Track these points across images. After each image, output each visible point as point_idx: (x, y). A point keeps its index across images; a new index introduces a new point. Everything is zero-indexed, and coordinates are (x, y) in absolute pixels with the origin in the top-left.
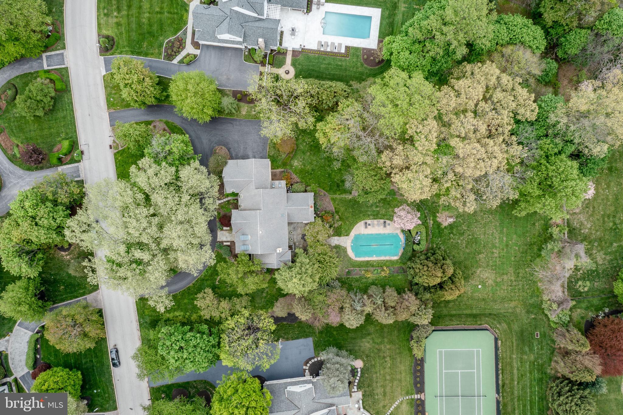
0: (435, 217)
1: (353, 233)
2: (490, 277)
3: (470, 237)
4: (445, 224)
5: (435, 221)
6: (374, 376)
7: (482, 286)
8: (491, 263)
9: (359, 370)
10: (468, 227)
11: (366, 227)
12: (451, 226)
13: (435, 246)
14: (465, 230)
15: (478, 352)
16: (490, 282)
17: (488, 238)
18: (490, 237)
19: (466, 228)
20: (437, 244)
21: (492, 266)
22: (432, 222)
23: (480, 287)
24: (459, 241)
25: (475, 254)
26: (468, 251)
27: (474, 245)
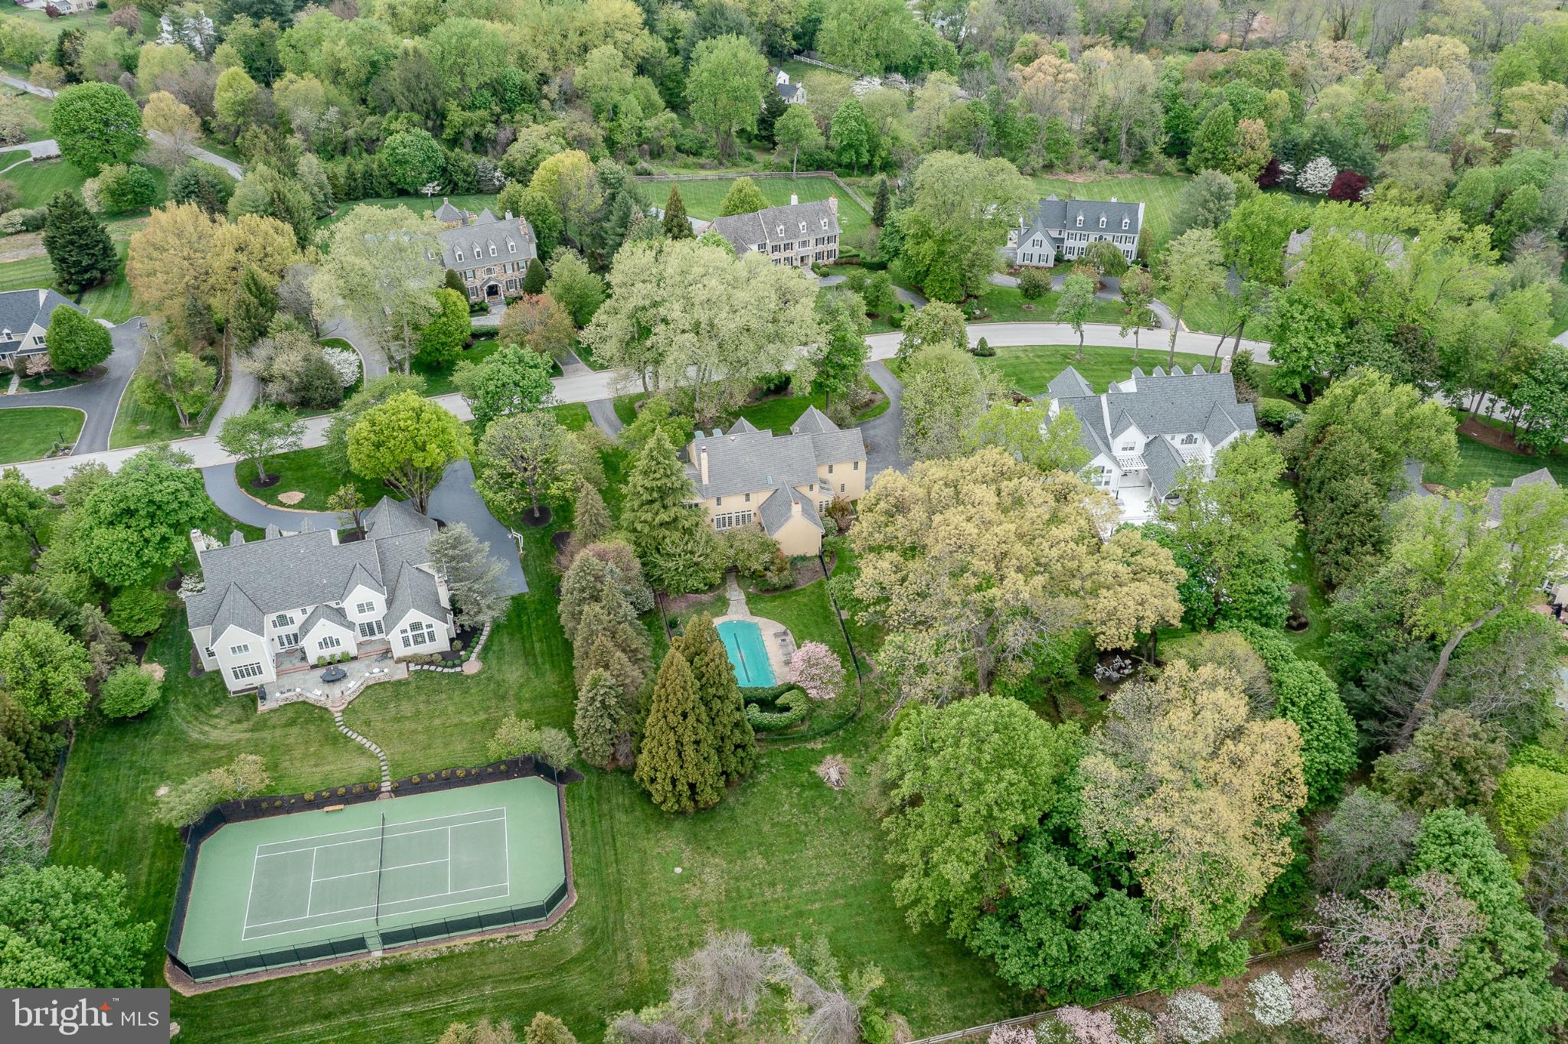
0: (834, 751)
1: (756, 619)
2: (707, 889)
3: (803, 828)
4: (820, 770)
5: (822, 754)
6: (444, 696)
7: (681, 875)
8: (744, 885)
9: (458, 669)
10: (826, 820)
11: (776, 635)
12: (818, 784)
13: (763, 762)
14: (816, 814)
15: (503, 890)
16: (694, 893)
17: (811, 866)
18: (814, 872)
19: (822, 815)
20: (768, 765)
21: (738, 889)
22: (820, 746)
23: (678, 870)
24: (787, 807)
25: (760, 845)
26: (766, 828)
27: (781, 840)
